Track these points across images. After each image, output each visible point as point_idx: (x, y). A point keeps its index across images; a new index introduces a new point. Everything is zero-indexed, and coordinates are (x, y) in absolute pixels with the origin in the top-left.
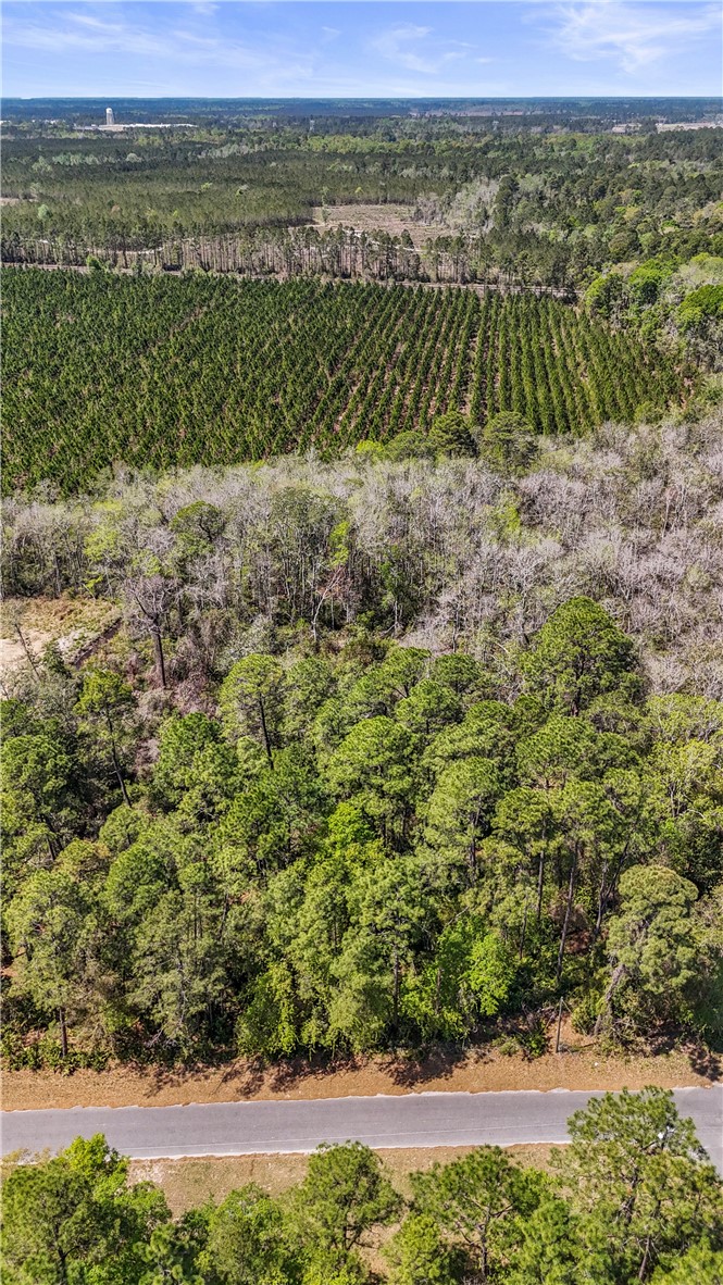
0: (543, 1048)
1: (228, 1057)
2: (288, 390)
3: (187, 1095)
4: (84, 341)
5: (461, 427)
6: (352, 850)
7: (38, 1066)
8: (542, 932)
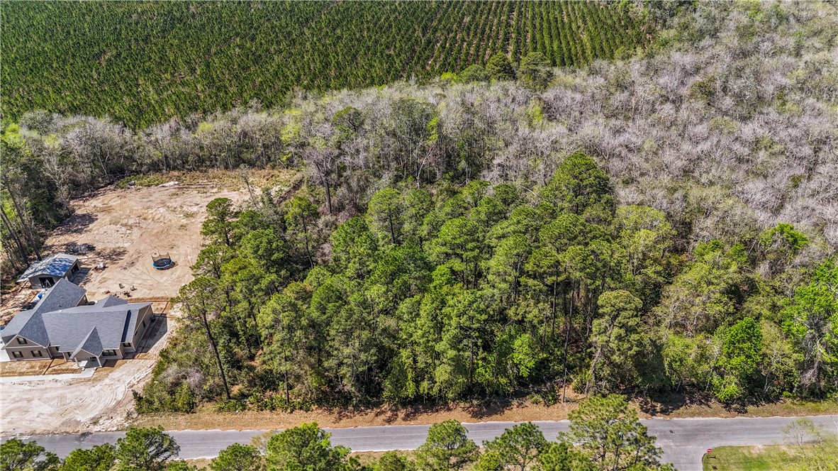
0: (556, 400)
1: (378, 405)
2: (397, 46)
3: (356, 423)
4: (269, 19)
5: (506, 63)
6: (445, 289)
7: (273, 409)
8: (555, 341)
